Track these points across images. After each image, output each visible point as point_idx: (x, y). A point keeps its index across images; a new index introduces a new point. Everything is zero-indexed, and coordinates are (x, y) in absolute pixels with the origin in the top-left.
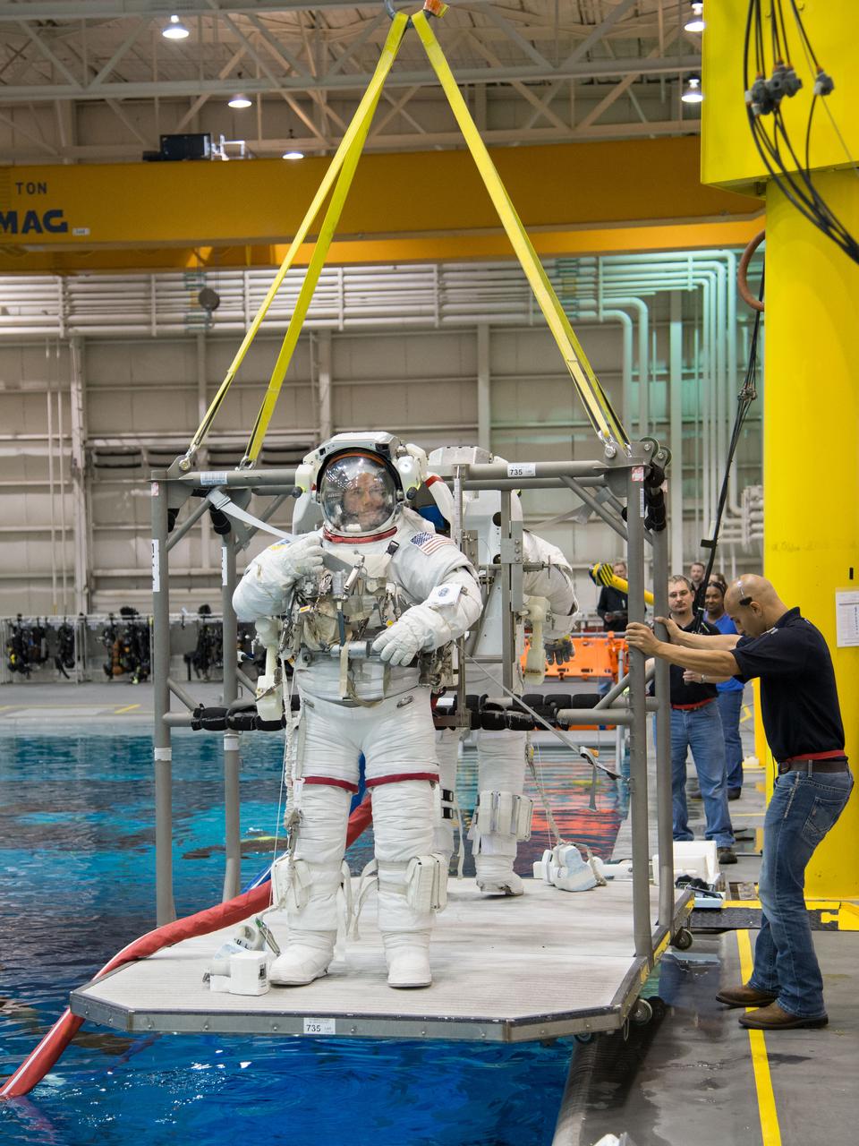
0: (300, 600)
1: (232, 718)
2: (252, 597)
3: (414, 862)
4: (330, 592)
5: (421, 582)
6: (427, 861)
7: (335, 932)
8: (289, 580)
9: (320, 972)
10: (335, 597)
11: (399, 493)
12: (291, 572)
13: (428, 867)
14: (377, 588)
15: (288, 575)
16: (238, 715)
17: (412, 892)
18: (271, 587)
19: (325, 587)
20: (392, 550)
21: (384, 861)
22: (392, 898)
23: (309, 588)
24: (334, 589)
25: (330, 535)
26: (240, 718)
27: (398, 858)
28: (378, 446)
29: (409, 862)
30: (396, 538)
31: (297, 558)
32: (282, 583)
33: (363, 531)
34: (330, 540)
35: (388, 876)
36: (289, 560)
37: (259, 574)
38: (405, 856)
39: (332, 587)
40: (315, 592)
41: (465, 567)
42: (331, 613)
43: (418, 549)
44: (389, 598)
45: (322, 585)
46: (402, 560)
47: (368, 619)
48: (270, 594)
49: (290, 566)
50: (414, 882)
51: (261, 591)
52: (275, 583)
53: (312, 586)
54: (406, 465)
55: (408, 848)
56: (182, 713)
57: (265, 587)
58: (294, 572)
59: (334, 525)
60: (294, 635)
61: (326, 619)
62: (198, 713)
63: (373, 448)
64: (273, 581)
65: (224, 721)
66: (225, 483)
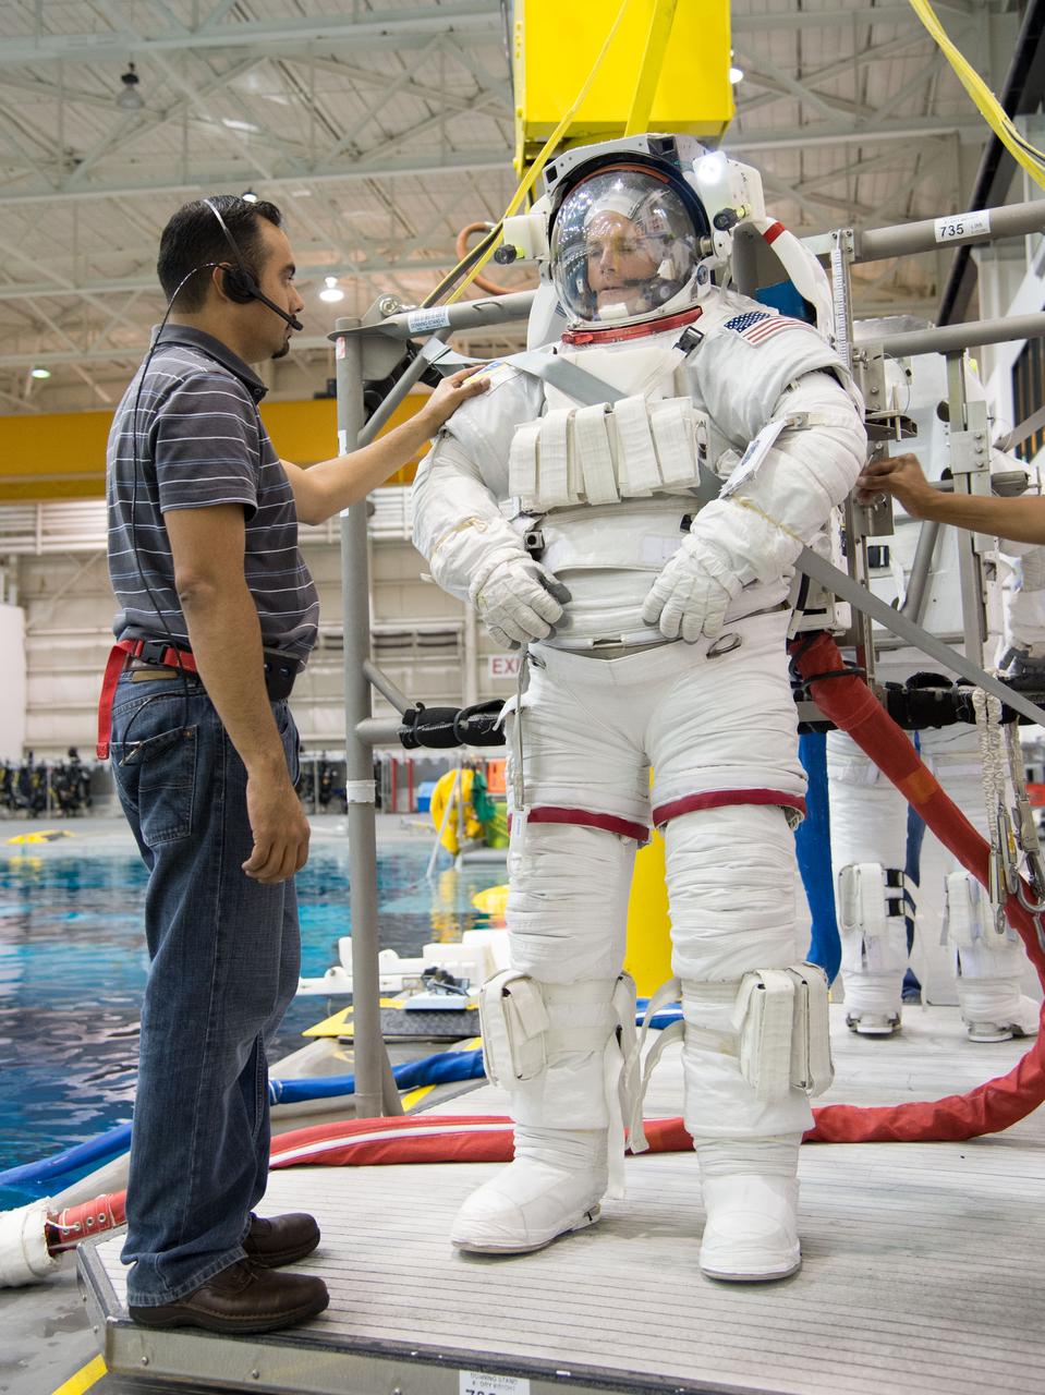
1: (464, 724)
3: (753, 982)
6: (778, 982)
7: (605, 1131)
9: (576, 1219)
11: (704, 242)
13: (781, 994)
16: (475, 718)
17: (747, 1050)
20: (688, 344)
21: (691, 981)
22: (706, 1062)
26: (477, 723)
27: (716, 974)
28: (653, 143)
29: (740, 982)
30: (697, 325)
33: (631, 315)
35: (703, 1013)
38: (733, 969)
41: (831, 372)
43: (737, 337)
50: (750, 1028)
55: (737, 952)
56: (387, 719)
59: (578, 313)
62: (409, 718)
63: (645, 151)
65: (452, 728)
66: (447, 324)
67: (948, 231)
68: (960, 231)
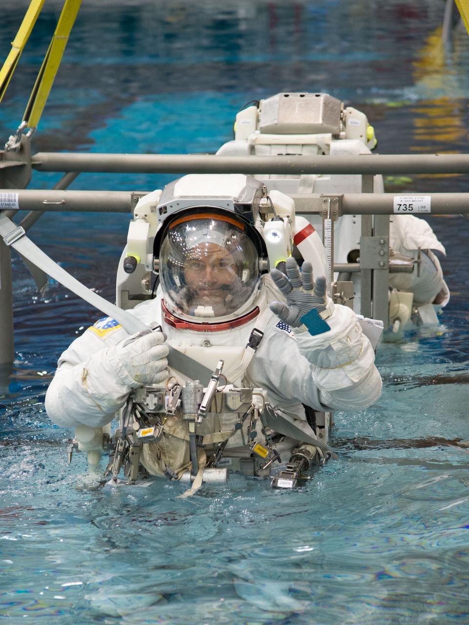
0: (139, 416)
2: (74, 407)
4: (181, 409)
5: (296, 379)
8: (125, 391)
10: (186, 417)
11: (263, 262)
12: (127, 381)
14: (241, 404)
15: (123, 384)
18: (102, 399)
19: (174, 402)
20: (255, 342)
23: (151, 403)
24: (186, 407)
25: (172, 319)
28: (238, 206)
30: (258, 323)
31: (136, 364)
32: (116, 396)
33: (216, 315)
34: (172, 324)
36: (126, 366)
37: (84, 379)
39: (182, 403)
40: (160, 406)
42: (181, 434)
43: (287, 336)
44: (256, 416)
45: (169, 399)
46: (268, 351)
47: (227, 441)
48: (99, 406)
49: (126, 373)
51: (88, 401)
52: (106, 395)
53: (155, 400)
54: (275, 234)
57: (92, 397)
58: (132, 381)
59: (177, 304)
60: (131, 459)
61: (173, 441)
63: (232, 209)
64: (104, 392)
66: (17, 207)
67: (402, 207)
68: (411, 209)
